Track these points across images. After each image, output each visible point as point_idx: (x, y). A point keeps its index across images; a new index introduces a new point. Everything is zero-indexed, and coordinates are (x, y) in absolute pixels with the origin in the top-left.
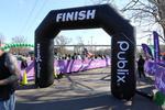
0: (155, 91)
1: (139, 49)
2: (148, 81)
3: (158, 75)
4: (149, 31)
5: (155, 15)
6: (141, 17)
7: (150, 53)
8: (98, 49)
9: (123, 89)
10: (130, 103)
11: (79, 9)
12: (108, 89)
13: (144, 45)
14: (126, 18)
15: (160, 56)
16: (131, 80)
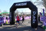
0: (43, 26)
1: (39, 14)
2: (41, 23)
3: (44, 21)
4: (41, 9)
5: (43, 4)
6: (39, 5)
7: (42, 15)
8: (27, 14)
9: (34, 25)
10: (36, 29)
11: (22, 3)
12: (30, 25)
13: (40, 13)
14: (35, 5)
15: (45, 16)
16: (36, 22)
